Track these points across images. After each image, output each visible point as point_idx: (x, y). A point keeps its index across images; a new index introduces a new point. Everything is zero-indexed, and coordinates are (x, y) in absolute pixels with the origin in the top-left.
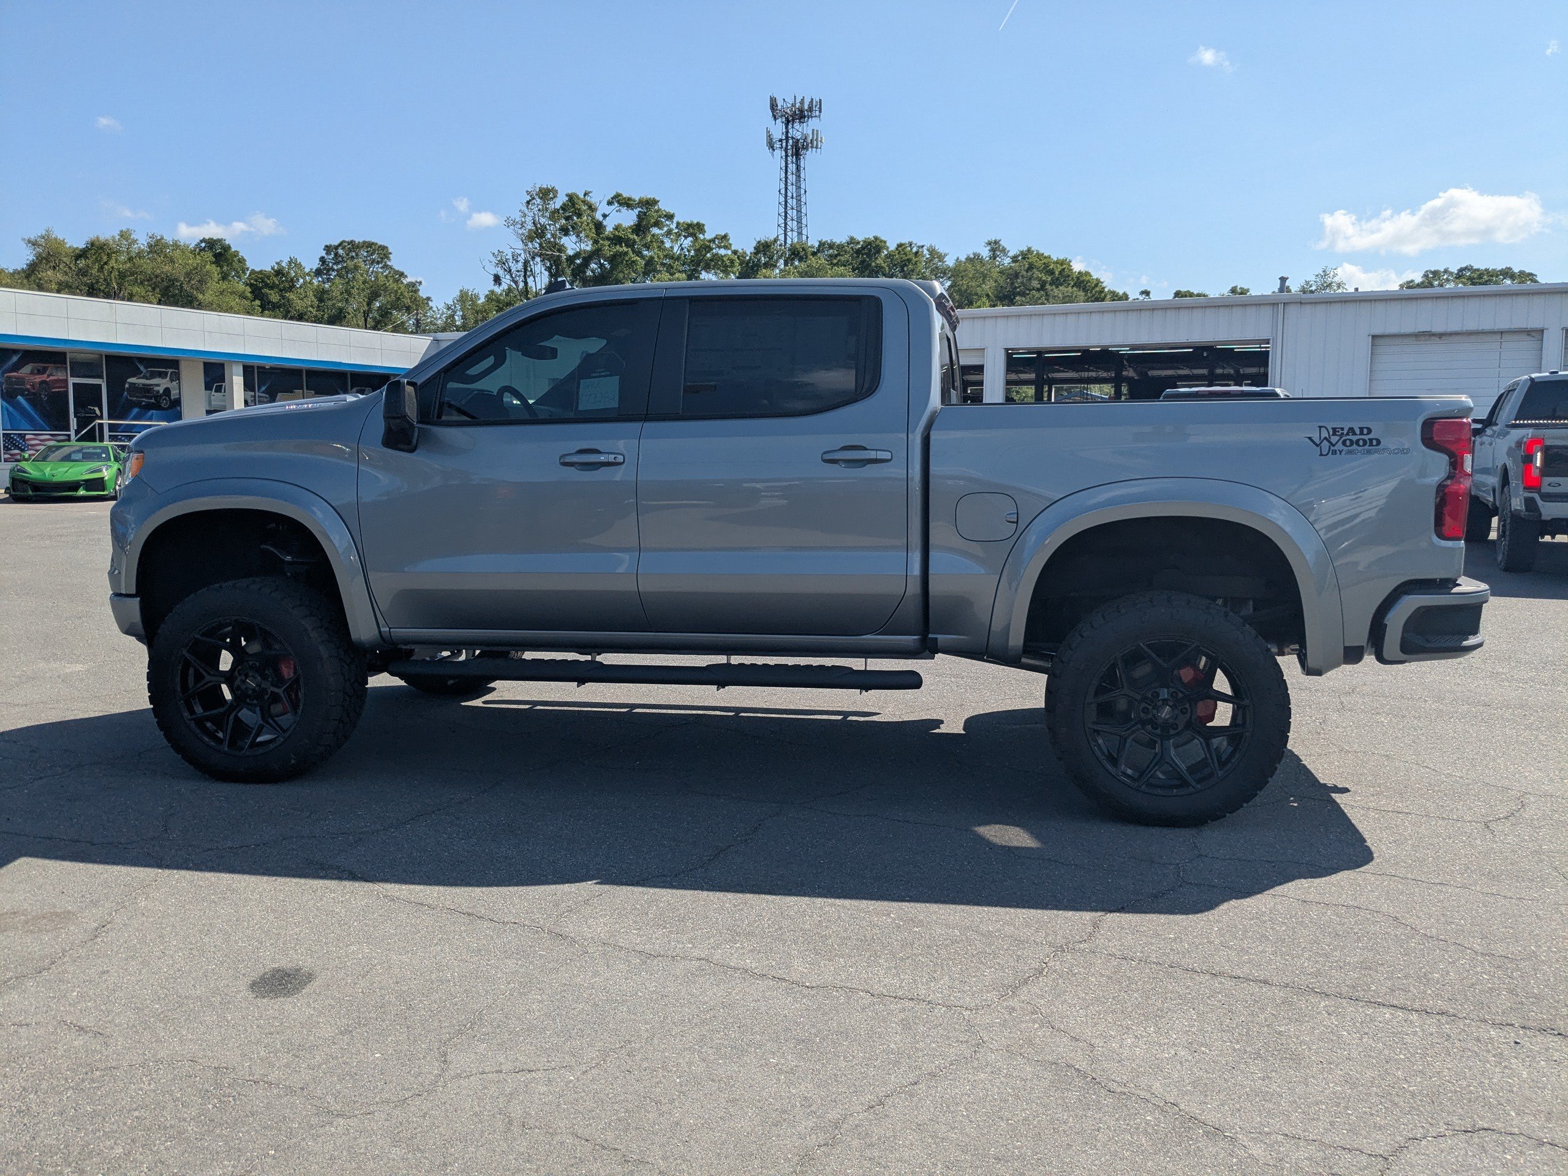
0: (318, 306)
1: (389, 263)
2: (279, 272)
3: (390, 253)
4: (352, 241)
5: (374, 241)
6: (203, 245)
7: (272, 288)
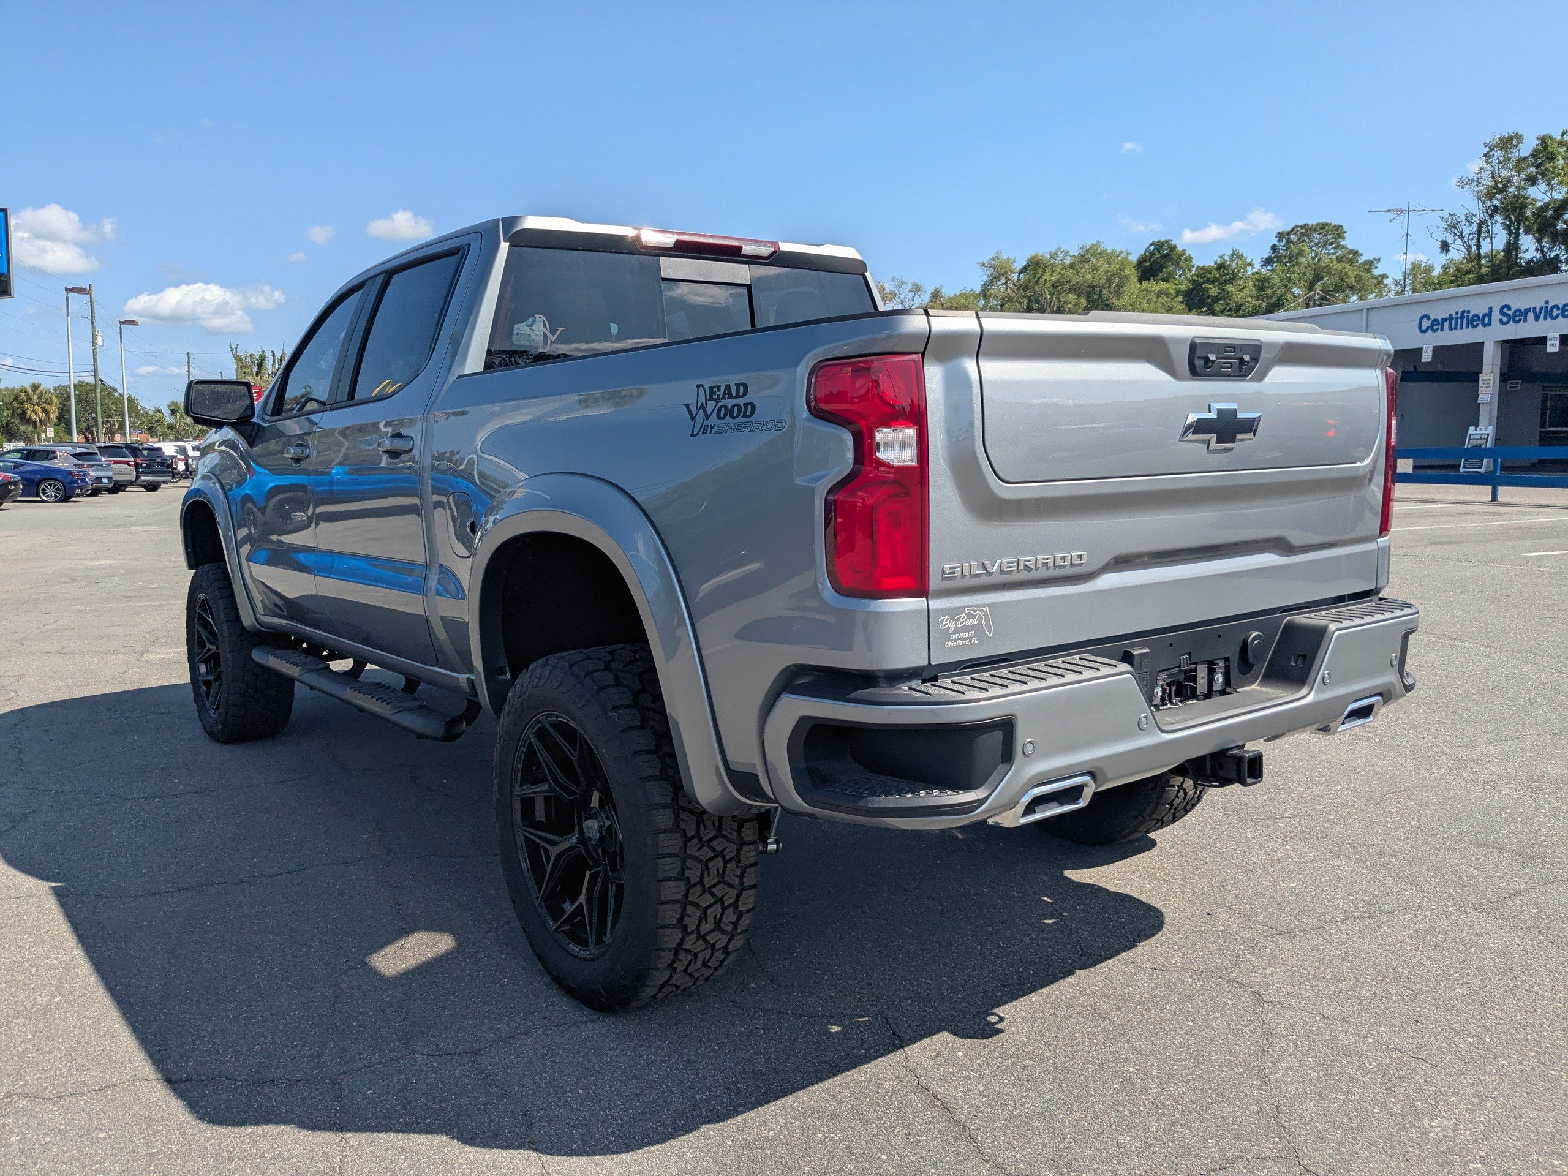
0: (1257, 296)
1: (1343, 243)
2: (1221, 267)
3: (1345, 232)
4: (1305, 225)
5: (1328, 221)
6: (1152, 248)
7: (1213, 282)
